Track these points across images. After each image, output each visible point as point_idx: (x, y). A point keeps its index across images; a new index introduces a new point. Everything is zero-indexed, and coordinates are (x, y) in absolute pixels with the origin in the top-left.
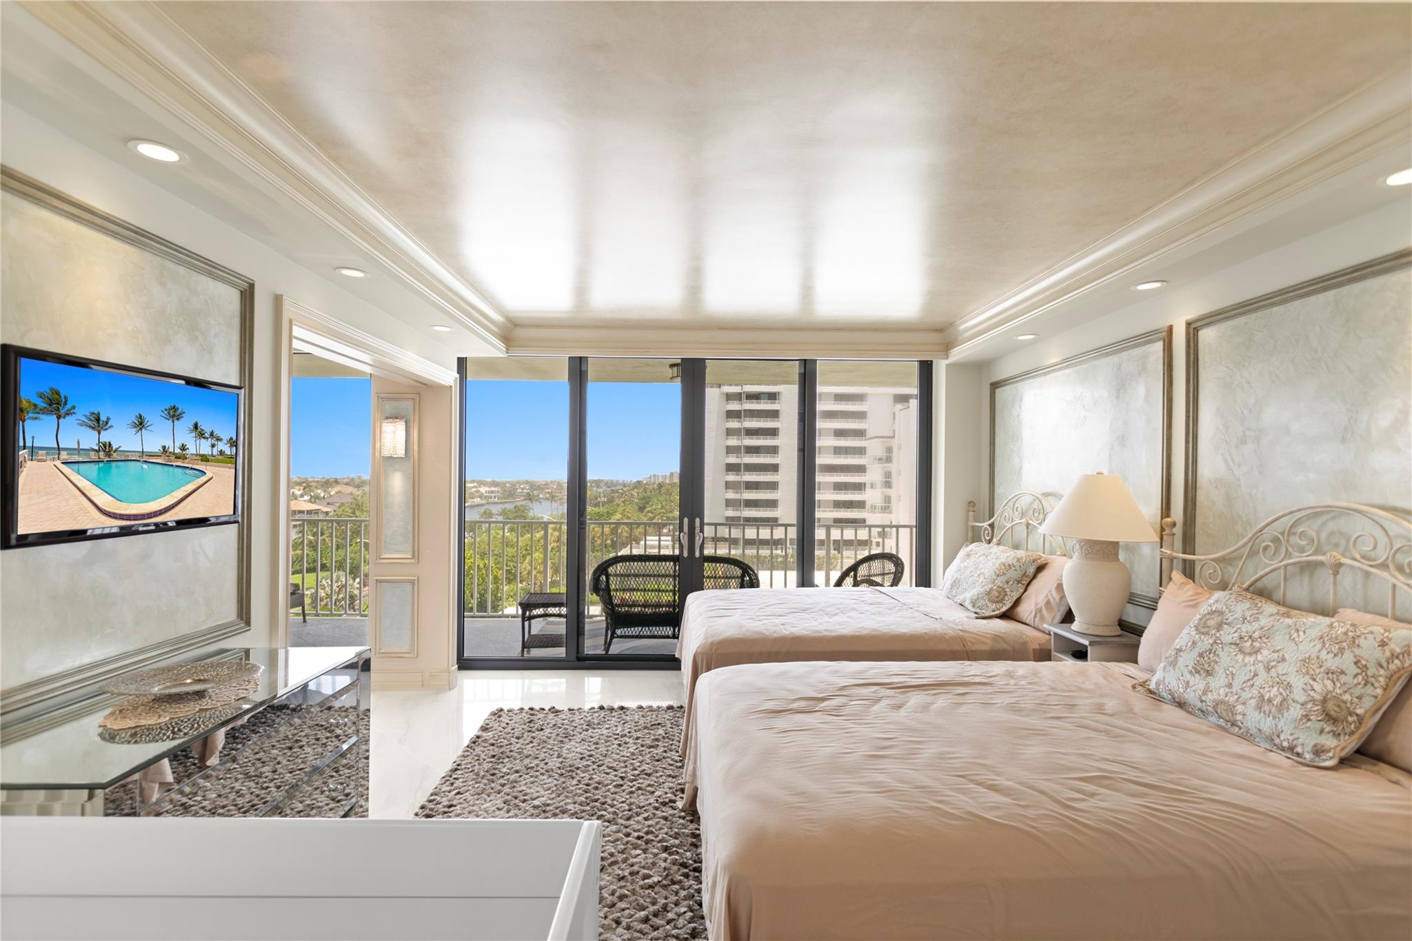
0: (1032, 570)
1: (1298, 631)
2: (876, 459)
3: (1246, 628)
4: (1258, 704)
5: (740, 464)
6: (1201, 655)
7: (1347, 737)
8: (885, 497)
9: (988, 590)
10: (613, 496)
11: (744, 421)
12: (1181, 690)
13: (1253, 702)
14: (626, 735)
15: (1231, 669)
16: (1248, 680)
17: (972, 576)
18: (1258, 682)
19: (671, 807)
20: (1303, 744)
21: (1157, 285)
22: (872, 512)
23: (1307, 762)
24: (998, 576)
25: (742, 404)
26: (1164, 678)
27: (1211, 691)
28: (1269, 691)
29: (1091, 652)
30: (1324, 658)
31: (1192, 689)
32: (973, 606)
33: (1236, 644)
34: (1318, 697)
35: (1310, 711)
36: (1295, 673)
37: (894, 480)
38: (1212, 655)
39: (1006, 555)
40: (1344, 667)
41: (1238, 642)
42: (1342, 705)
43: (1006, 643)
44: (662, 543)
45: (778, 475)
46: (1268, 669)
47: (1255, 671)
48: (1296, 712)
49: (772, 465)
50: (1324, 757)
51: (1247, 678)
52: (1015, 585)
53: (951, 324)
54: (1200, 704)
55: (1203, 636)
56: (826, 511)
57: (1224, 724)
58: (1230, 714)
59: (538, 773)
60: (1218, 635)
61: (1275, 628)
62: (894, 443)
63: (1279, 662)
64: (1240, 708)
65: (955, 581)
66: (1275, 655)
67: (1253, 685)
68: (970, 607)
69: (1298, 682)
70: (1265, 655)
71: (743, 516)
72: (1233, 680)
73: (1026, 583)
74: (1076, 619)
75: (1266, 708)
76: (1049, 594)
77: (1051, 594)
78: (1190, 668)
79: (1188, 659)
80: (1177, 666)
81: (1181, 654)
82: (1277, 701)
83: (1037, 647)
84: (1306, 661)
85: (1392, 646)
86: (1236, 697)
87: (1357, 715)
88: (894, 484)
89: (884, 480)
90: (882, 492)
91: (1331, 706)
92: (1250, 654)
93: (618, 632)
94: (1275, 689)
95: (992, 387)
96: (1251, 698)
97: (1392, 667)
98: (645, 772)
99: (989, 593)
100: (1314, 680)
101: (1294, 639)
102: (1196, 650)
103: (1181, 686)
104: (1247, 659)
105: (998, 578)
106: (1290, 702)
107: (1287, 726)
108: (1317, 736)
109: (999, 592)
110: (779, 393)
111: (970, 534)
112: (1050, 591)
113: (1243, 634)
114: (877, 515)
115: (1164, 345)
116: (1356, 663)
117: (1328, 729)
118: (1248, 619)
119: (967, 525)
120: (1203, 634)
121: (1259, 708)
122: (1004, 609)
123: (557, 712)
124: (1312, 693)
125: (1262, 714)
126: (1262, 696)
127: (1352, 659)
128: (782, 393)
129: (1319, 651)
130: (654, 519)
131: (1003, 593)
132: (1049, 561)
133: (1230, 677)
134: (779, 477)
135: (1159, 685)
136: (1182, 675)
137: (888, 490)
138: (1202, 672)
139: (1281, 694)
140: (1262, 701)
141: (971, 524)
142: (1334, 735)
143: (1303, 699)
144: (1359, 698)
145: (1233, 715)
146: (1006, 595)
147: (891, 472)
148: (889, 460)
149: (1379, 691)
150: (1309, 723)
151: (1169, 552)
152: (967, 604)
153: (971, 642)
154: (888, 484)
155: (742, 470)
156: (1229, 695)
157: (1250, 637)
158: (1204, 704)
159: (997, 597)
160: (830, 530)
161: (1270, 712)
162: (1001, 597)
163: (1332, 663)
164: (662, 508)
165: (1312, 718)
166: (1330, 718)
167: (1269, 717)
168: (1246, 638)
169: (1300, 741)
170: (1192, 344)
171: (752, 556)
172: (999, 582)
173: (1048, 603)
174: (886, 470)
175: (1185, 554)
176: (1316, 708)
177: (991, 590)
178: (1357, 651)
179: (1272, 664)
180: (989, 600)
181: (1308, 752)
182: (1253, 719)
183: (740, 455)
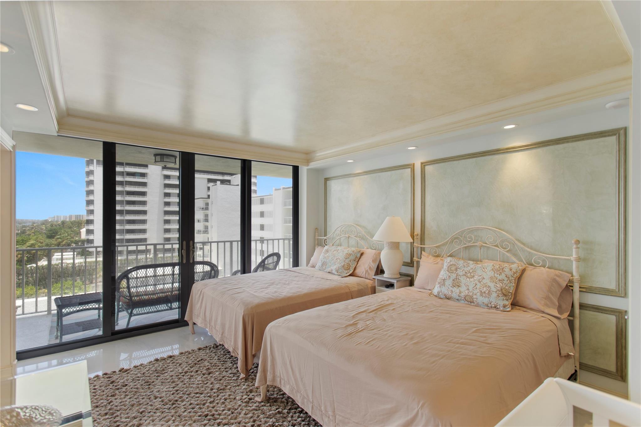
0: (359, 255)
1: (484, 268)
2: (201, 208)
3: (466, 269)
4: (481, 294)
5: (124, 210)
6: (453, 280)
7: (510, 300)
8: (205, 226)
9: (343, 265)
10: (25, 230)
11: (125, 187)
12: (450, 294)
13: (479, 294)
14: (187, 372)
15: (466, 284)
16: (474, 287)
17: (333, 260)
18: (478, 286)
19: (252, 402)
20: (500, 305)
21: (414, 148)
22: (199, 233)
23: (502, 310)
24: (346, 259)
25: (124, 178)
26: (441, 290)
27: (462, 292)
28: (483, 289)
29: (396, 285)
30: (497, 276)
31: (454, 292)
32: (337, 272)
33: (465, 275)
34: (499, 289)
35: (499, 294)
36: (490, 282)
37: (209, 218)
38: (458, 280)
39: (347, 250)
40: (503, 278)
41: (465, 274)
42: (507, 290)
43: (362, 286)
44: (64, 256)
45: (146, 216)
46: (480, 282)
47: (476, 283)
48: (494, 295)
49: (143, 211)
50: (507, 308)
51: (473, 286)
52: (353, 262)
53: (314, 152)
54: (458, 297)
55: (452, 274)
56: (174, 234)
57: (467, 303)
58: (471, 299)
59: (152, 413)
60: (457, 272)
61: (477, 268)
62: (209, 201)
63: (482, 279)
64: (475, 296)
65: (323, 263)
66: (480, 277)
67: (477, 288)
68: (336, 273)
69: (492, 285)
70: (476, 277)
71: (125, 238)
72: (469, 287)
73: (357, 261)
74: (385, 272)
75: (484, 295)
76: (370, 264)
77: (371, 264)
78: (451, 285)
79: (449, 283)
80: (446, 286)
81: (446, 281)
82: (487, 292)
83: (371, 286)
84: (491, 278)
85: (513, 270)
86: (472, 293)
87: (511, 293)
88: (209, 220)
89: (205, 218)
90: (204, 224)
91: (504, 291)
92: (471, 278)
93: (135, 311)
94: (485, 288)
95: (325, 180)
96: (478, 292)
97: (515, 276)
98: (220, 388)
99: (343, 266)
100: (497, 284)
101: (484, 271)
102: (451, 279)
103: (449, 292)
104: (471, 280)
105: (347, 260)
106: (491, 292)
107: (494, 299)
108: (502, 301)
109: (348, 265)
110: (147, 173)
111: (316, 242)
112: (370, 263)
113: (466, 271)
114: (202, 235)
115: (411, 170)
116: (506, 277)
117: (505, 299)
118: (466, 266)
119: (315, 239)
120: (451, 273)
121: (481, 295)
122: (351, 272)
123: (127, 371)
124: (497, 288)
125: (483, 297)
126: (481, 291)
127: (505, 276)
128: (148, 173)
129: (494, 274)
130: (63, 242)
131: (349, 266)
132: (364, 251)
133: (467, 286)
134: (147, 217)
135: (439, 293)
136: (449, 288)
137: (207, 223)
138: (456, 286)
139: (487, 290)
140: (482, 293)
141: (317, 237)
142: (506, 300)
143: (495, 290)
144: (510, 287)
145: (472, 299)
146: (350, 266)
147: (208, 215)
148: (207, 209)
149: (514, 284)
150: (499, 298)
151: (417, 245)
152: (334, 272)
153: (351, 287)
154: (206, 220)
155: (125, 213)
156: (469, 293)
157: (469, 272)
158: (460, 297)
159: (347, 268)
160: (232, 243)
161: (486, 296)
162: (349, 267)
163: (500, 277)
164: (68, 235)
165: (500, 296)
166: (505, 295)
167: (486, 298)
168: (468, 273)
169: (499, 304)
170: (423, 170)
171: (132, 259)
172: (347, 261)
173: (370, 268)
174: (206, 213)
175: (422, 245)
176: (500, 293)
177: (344, 265)
178: (505, 273)
179: (481, 280)
180: (344, 269)
181: (502, 307)
182: (481, 299)
183: (123, 206)
